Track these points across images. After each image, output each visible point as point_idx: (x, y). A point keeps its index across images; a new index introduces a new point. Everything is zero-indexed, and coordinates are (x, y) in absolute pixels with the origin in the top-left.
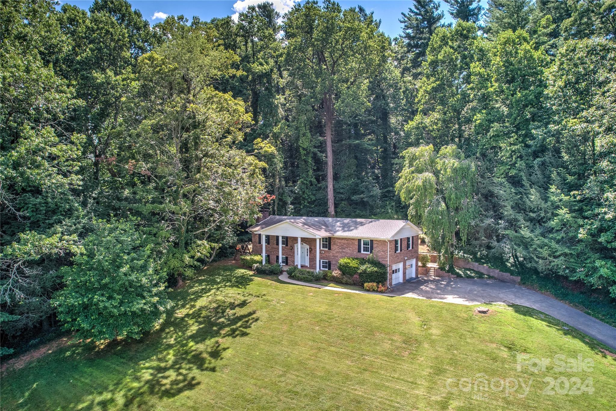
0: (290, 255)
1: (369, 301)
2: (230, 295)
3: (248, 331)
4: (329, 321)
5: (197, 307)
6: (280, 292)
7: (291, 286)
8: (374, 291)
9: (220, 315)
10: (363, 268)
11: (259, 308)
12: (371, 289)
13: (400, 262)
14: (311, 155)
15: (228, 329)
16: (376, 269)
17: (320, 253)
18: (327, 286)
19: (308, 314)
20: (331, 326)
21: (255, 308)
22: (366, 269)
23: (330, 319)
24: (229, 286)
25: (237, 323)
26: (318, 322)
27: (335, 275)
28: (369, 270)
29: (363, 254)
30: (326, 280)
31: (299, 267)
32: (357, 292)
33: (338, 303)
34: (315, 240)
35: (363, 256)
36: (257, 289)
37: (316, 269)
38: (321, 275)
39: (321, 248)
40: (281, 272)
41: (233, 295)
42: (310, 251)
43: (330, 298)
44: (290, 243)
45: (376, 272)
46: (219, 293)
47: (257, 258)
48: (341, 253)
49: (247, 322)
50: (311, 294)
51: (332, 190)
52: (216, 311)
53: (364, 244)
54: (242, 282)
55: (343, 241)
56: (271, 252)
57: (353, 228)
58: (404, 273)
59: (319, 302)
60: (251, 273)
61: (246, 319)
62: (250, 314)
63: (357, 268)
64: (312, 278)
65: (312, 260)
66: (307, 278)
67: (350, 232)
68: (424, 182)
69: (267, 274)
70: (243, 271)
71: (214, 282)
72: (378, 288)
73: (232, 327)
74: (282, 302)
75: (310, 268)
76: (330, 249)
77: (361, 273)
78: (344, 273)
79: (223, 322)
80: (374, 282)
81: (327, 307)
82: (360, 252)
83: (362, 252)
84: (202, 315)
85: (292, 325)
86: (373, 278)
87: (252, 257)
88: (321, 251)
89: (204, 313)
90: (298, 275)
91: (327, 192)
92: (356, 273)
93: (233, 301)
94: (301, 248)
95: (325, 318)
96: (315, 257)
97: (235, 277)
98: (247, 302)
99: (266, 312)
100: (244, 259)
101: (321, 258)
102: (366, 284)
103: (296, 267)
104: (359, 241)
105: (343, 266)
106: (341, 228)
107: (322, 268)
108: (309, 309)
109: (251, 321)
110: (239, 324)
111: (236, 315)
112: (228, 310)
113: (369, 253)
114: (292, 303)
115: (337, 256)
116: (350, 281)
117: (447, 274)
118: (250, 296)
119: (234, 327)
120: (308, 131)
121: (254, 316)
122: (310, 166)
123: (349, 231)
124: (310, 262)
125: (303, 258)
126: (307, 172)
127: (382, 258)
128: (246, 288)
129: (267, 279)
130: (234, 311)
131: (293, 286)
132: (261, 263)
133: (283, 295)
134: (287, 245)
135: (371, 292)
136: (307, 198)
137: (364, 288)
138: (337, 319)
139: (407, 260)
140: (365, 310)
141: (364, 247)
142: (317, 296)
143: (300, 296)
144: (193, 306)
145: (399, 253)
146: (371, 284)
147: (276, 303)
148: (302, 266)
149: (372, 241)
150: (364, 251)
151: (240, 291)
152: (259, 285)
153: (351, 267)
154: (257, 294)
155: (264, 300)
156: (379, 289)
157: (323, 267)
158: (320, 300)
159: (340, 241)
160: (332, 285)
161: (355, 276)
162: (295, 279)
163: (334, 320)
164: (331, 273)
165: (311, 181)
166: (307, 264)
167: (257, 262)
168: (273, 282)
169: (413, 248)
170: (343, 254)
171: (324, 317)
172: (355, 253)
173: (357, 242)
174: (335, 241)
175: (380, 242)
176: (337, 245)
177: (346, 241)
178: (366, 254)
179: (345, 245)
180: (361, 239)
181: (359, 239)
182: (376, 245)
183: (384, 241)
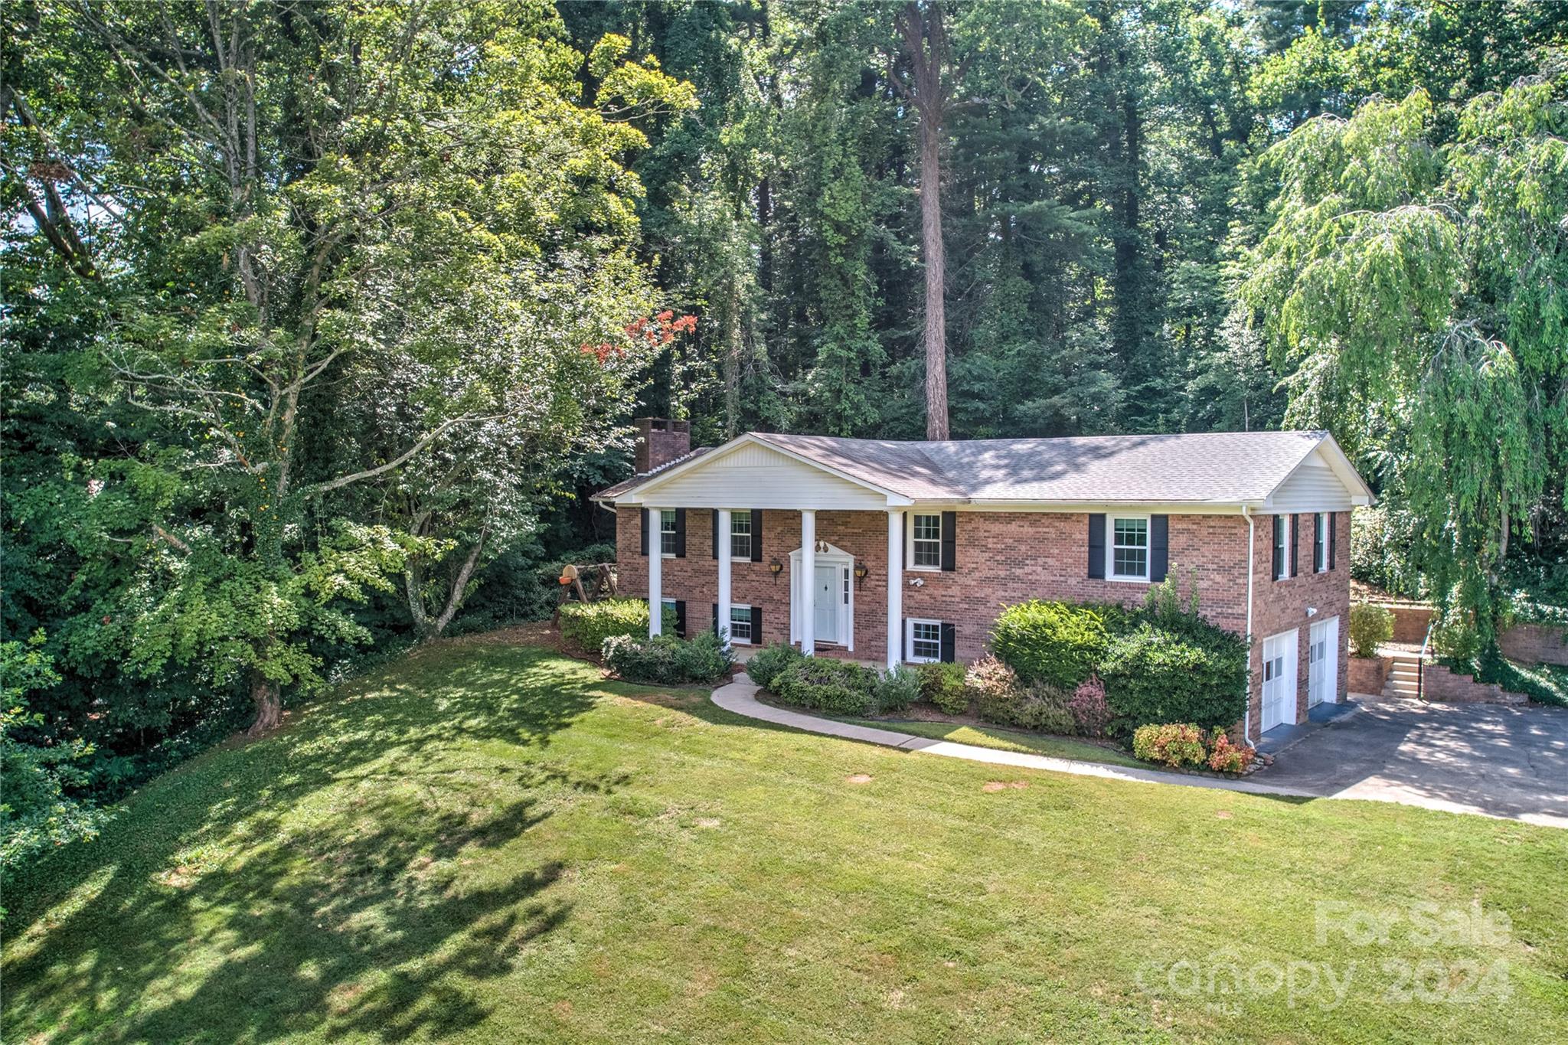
0: (771, 600)
1: (1183, 829)
2: (458, 777)
3: (486, 991)
4: (970, 949)
5: (282, 837)
6: (706, 768)
7: (761, 734)
8: (1186, 766)
9: (371, 884)
10: (1128, 647)
11: (581, 851)
12: (1176, 759)
13: (1289, 627)
14: (865, 251)
15: (377, 977)
16: (1194, 654)
17: (906, 586)
18: (940, 738)
19: (844, 896)
20: (981, 985)
21: (556, 854)
22: (1141, 656)
23: (973, 935)
24: (476, 734)
25: (437, 939)
26: (898, 953)
27: (980, 684)
28: (1159, 658)
29: (1114, 586)
30: (936, 707)
31: (808, 649)
32: (1101, 772)
33: (1012, 834)
34: (879, 519)
35: (1116, 597)
36: (598, 749)
37: (885, 660)
38: (909, 683)
39: (911, 566)
40: (726, 673)
41: (473, 778)
42: (860, 581)
43: (961, 805)
44: (769, 548)
45: (1198, 668)
46: (415, 761)
47: (625, 611)
48: (1003, 583)
49: (497, 933)
50: (863, 779)
51: (942, 384)
52: (360, 860)
53: (1118, 539)
54: (542, 716)
55: (1013, 527)
56: (691, 589)
57: (1059, 468)
58: (1303, 683)
59: (901, 825)
60: (596, 675)
61: (499, 917)
62: (528, 885)
63: (1095, 650)
64: (867, 699)
65: (870, 619)
66: (842, 697)
67: (1046, 485)
68: (1409, 242)
69: (662, 681)
70: (563, 666)
71: (424, 713)
72: (1209, 751)
73: (404, 967)
74: (705, 824)
75: (856, 655)
76: (949, 566)
77: (1115, 675)
78: (1025, 679)
79: (365, 935)
80: (1187, 720)
81: (948, 858)
82: (1102, 576)
83: (1110, 576)
84: (281, 884)
85: (743, 973)
86: (1182, 697)
87: (609, 609)
88: (907, 576)
89: (299, 870)
90: (799, 682)
91: (922, 392)
92: (1088, 672)
93: (459, 809)
94: (818, 566)
95: (944, 932)
96: (882, 603)
97: (518, 691)
98: (531, 813)
99: (614, 876)
100: (577, 618)
101: (907, 611)
102: (1144, 734)
103: (792, 652)
104: (1097, 522)
105: (1022, 641)
106: (1001, 473)
107: (910, 657)
108: (848, 865)
109: (519, 929)
110: (447, 949)
111: (449, 893)
112: (421, 858)
113: (1145, 580)
114: (759, 831)
115: (984, 601)
116: (1059, 714)
117: (1482, 688)
118: (551, 785)
119: (415, 965)
120: (854, 159)
121: (545, 897)
122: (862, 294)
123: (1039, 478)
124: (858, 627)
125: (824, 612)
126: (851, 317)
127: (1216, 602)
128: (545, 742)
129: (657, 702)
130: (445, 865)
131: (773, 734)
132: (640, 631)
133: (714, 784)
134: (757, 558)
135: (1174, 770)
136: (849, 412)
137: (1130, 749)
138: (1014, 935)
139: (1315, 618)
140: (1172, 883)
141: (1118, 554)
142: (891, 793)
143: (802, 790)
144: (265, 830)
145: (1288, 584)
146: (1172, 730)
147: (674, 827)
148: (820, 648)
149: (1161, 522)
150: (1119, 570)
151: (511, 754)
152: (615, 729)
153: (1063, 644)
154: (591, 775)
155: (614, 806)
156: (1216, 760)
157: (917, 653)
158: (911, 813)
159: (996, 528)
160: (964, 732)
161: (1083, 690)
162: (787, 705)
163: (993, 946)
164: (958, 677)
165: (863, 352)
166: (846, 638)
167: (619, 628)
168: (680, 715)
169: (1332, 567)
170: (1014, 589)
171: (936, 924)
172: (1073, 581)
173: (1087, 527)
174: (975, 529)
175: (1204, 523)
176: (986, 549)
177: (1032, 525)
178: (1130, 586)
179: (1023, 548)
180: (1103, 517)
181: (1091, 516)
182: (1183, 540)
183: (1227, 517)
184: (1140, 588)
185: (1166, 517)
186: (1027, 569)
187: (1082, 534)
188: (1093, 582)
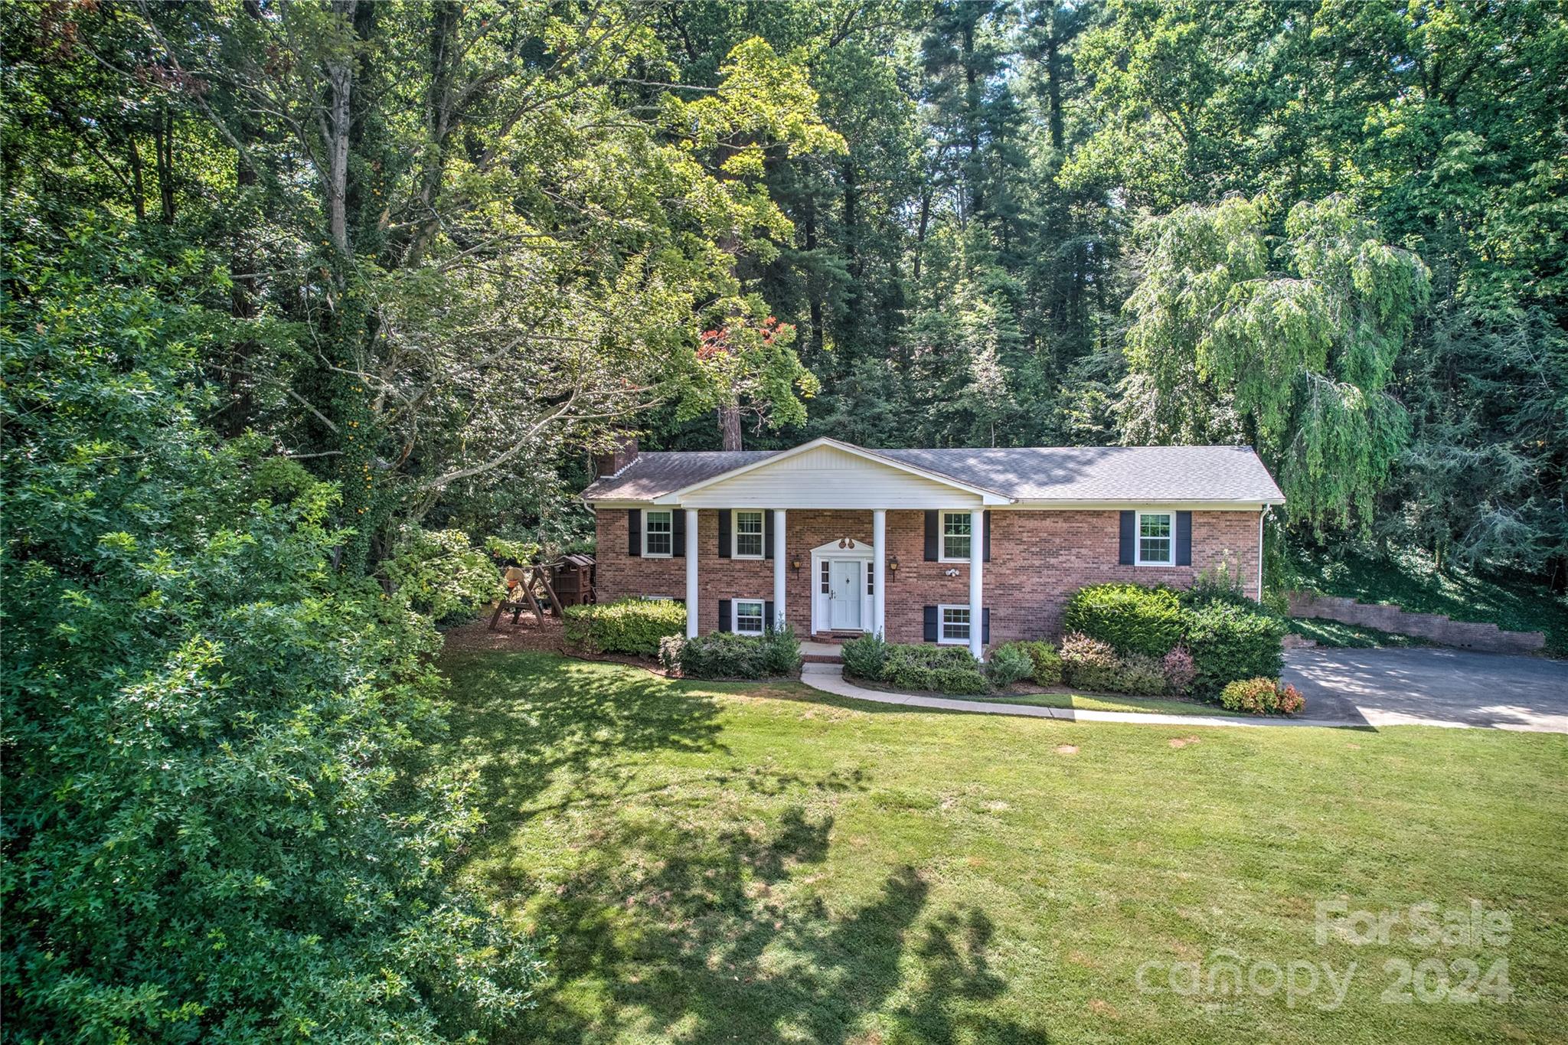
0: (788, 594)
10: (1205, 618)
17: (939, 577)
22: (1224, 626)
27: (1080, 658)
29: (1142, 570)
34: (909, 518)
35: (1145, 579)
40: (802, 664)
42: (890, 573)
48: (1038, 571)
53: (1146, 532)
55: (1048, 523)
60: (652, 675)
63: (1181, 623)
65: (900, 608)
69: (746, 676)
72: (1281, 697)
77: (1204, 643)
82: (1131, 562)
83: (1139, 560)
94: (840, 562)
96: (913, 592)
101: (940, 598)
102: (1230, 690)
104: (1127, 517)
105: (1113, 619)
107: (942, 640)
113: (1170, 563)
115: (1019, 587)
125: (845, 602)
137: (1219, 703)
149: (1184, 516)
150: (1146, 557)
153: (1150, 620)
157: (947, 634)
159: (1031, 524)
162: (902, 689)
164: (1054, 653)
172: (1105, 567)
173: (1118, 523)
174: (1009, 525)
175: (1223, 517)
176: (1022, 542)
177: (1065, 521)
178: (1157, 570)
179: (1058, 541)
180: (1132, 513)
181: (1122, 513)
182: (1204, 531)
183: (1242, 512)
184: (1166, 570)
185: (1190, 513)
186: (1061, 559)
187: (1113, 528)
188: (1123, 568)
